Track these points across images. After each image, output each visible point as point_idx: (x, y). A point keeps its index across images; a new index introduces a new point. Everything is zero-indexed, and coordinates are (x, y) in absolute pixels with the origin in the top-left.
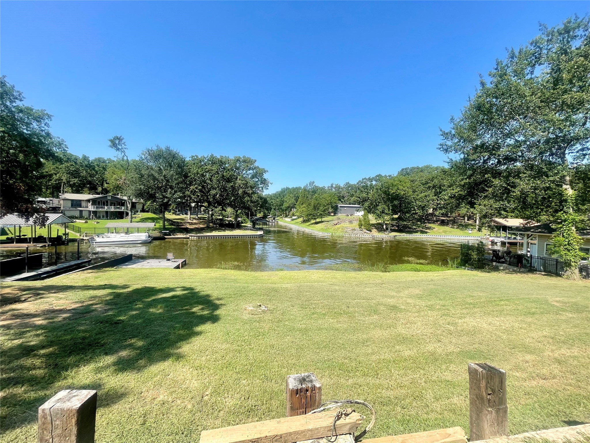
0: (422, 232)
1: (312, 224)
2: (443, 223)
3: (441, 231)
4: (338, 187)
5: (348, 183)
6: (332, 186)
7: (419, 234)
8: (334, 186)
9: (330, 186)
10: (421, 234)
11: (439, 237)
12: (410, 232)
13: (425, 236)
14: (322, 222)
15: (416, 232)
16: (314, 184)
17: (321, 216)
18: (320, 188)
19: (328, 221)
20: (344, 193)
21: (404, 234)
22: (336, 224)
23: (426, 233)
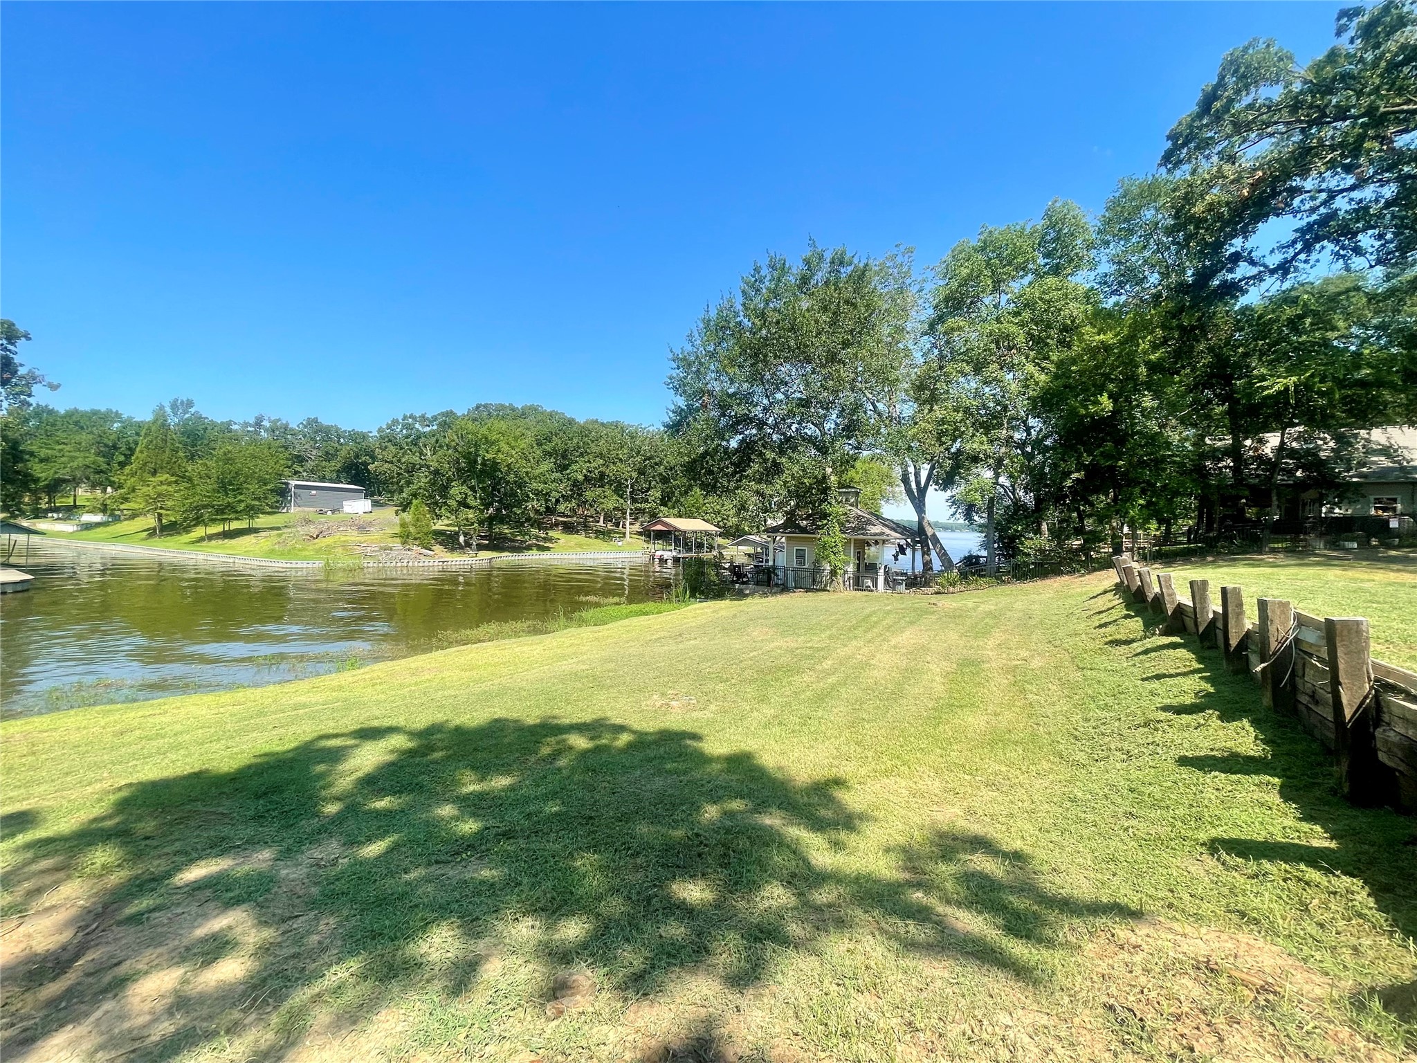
0: (542, 549)
1: (211, 537)
2: (569, 528)
3: (572, 544)
4: (280, 430)
5: (316, 420)
6: (258, 424)
7: (535, 552)
8: (266, 424)
9: (252, 421)
10: (540, 553)
11: (574, 556)
12: (519, 548)
13: (548, 557)
14: (256, 531)
15: (529, 548)
16: (192, 410)
17: (252, 512)
18: (214, 425)
19: (278, 528)
20: (301, 445)
21: (506, 554)
22: (318, 536)
23: (548, 549)
